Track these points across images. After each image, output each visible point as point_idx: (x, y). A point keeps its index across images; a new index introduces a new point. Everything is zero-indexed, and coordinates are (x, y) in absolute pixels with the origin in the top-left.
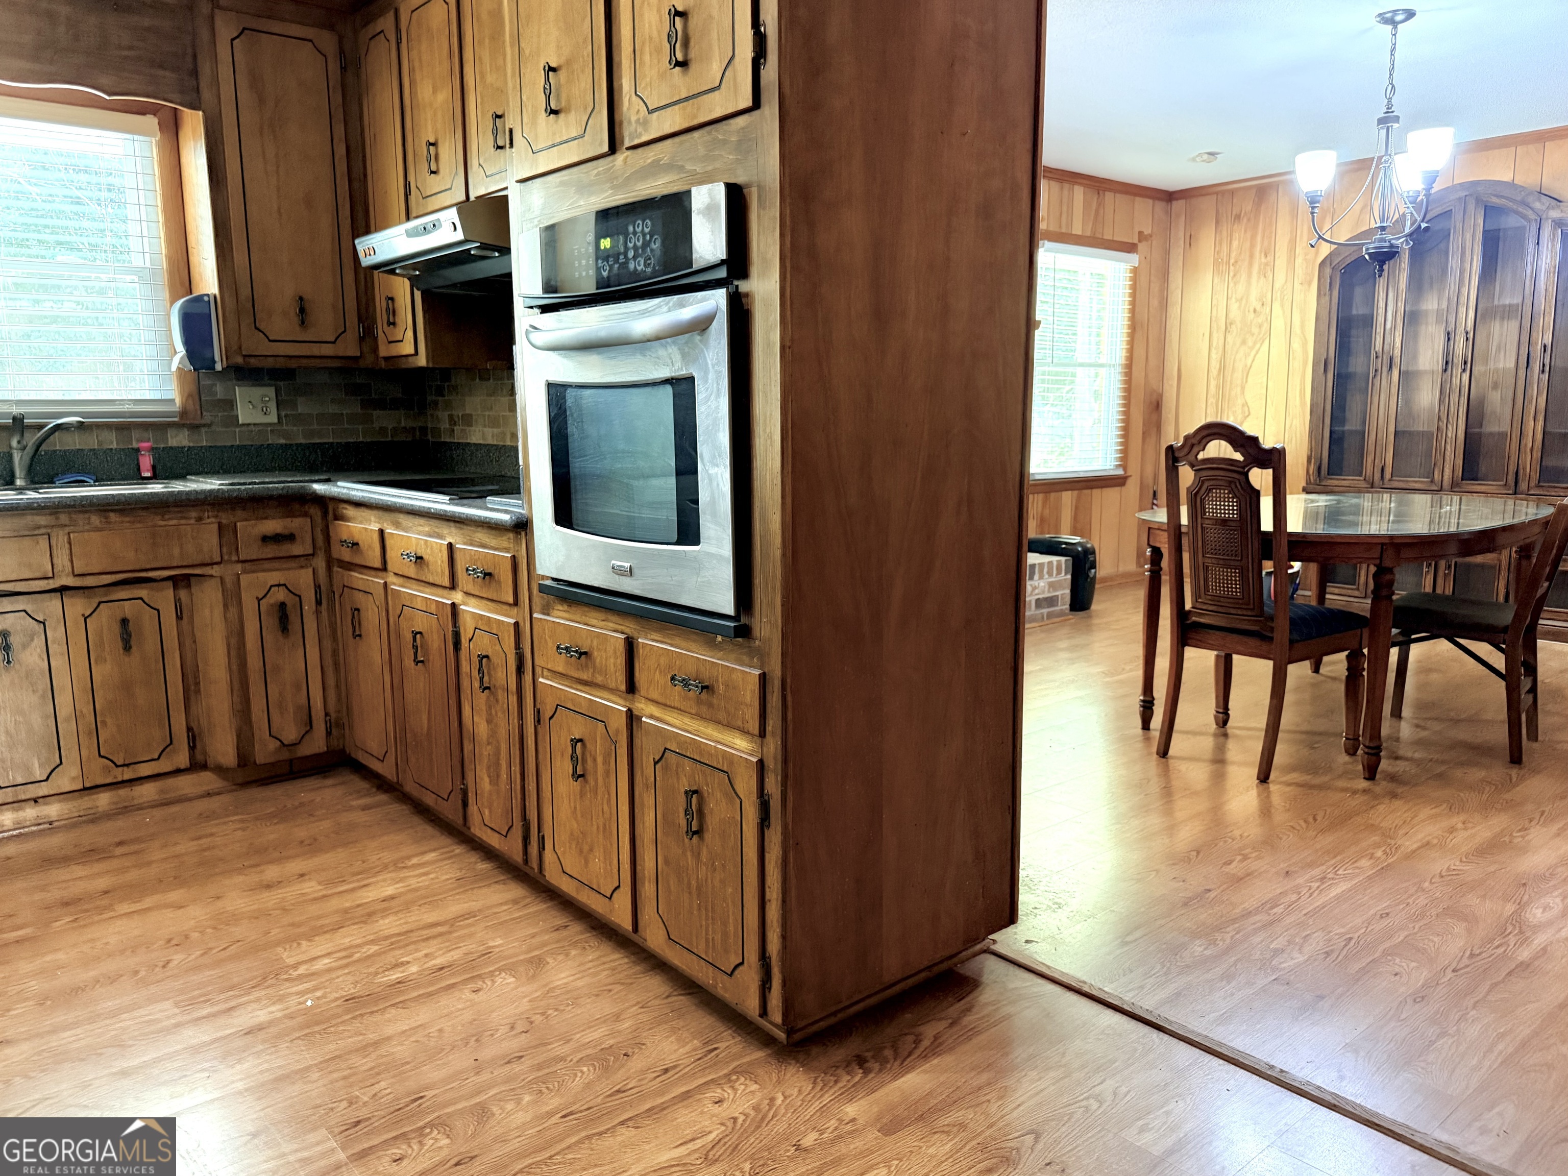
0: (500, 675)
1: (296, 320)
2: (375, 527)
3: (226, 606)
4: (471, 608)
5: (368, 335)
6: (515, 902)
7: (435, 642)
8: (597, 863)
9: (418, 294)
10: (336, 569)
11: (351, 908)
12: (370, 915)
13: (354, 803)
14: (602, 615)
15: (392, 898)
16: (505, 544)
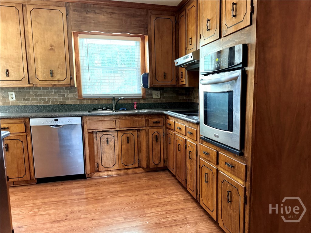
0: (193, 156)
1: (164, 78)
2: (174, 121)
3: (146, 135)
4: (189, 140)
5: (178, 80)
6: (194, 207)
7: (182, 147)
8: (210, 203)
9: (187, 71)
10: (167, 129)
11: (161, 202)
12: (164, 205)
13: (167, 178)
14: (212, 146)
15: (169, 201)
16: (195, 127)
